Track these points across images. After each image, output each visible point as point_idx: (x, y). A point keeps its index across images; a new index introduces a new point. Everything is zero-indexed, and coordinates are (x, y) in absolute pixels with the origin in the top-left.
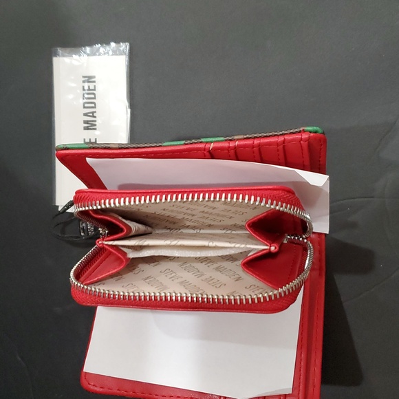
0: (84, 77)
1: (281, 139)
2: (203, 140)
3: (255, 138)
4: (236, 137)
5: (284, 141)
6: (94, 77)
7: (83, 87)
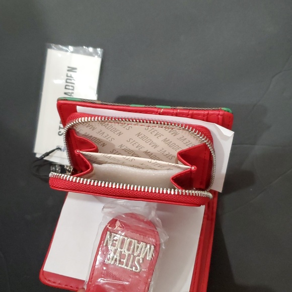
0: (69, 67)
1: (206, 112)
2: (157, 106)
3: (190, 109)
4: (178, 108)
5: (208, 114)
6: (76, 69)
7: (67, 74)
